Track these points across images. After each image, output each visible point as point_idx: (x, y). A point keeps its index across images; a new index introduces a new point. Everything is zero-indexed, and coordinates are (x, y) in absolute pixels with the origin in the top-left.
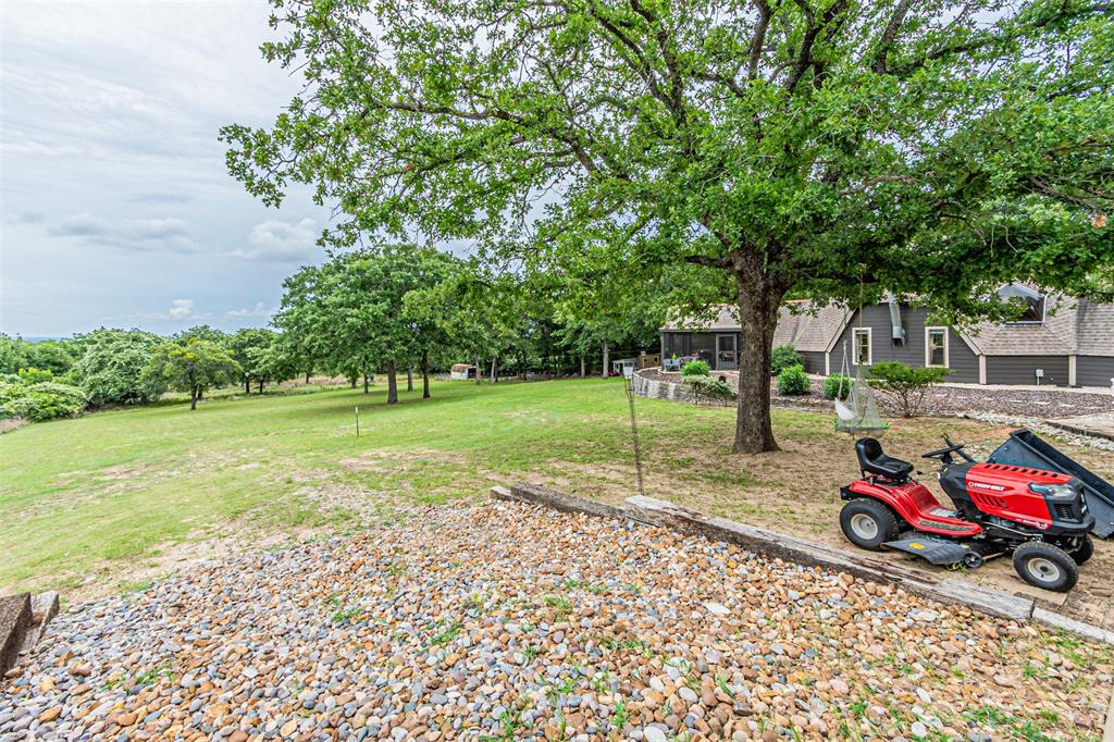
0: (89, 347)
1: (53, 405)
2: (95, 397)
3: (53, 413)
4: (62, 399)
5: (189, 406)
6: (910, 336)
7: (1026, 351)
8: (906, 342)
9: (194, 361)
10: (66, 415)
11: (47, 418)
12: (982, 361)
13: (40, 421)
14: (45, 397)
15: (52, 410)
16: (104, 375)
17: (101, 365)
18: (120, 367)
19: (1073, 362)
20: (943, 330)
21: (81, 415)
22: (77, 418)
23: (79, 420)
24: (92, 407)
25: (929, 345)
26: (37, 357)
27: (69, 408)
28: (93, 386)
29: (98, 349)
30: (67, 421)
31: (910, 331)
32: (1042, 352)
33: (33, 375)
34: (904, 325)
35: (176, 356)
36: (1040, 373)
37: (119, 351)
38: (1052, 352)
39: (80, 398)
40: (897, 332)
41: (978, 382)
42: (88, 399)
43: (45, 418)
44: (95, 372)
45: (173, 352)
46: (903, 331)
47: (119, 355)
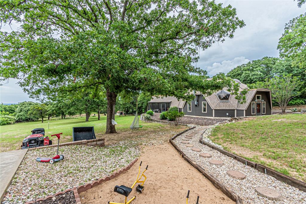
0: (19, 106)
1: (6, 121)
2: (19, 119)
3: (6, 123)
4: (9, 119)
5: (41, 122)
6: (199, 104)
7: (224, 108)
8: (198, 106)
9: (42, 110)
10: (10, 124)
11: (5, 124)
12: (214, 111)
13: (2, 125)
14: (4, 119)
15: (5, 122)
16: (22, 113)
17: (21, 111)
18: (26, 111)
19: (236, 111)
20: (206, 103)
21: (14, 123)
22: (12, 124)
23: (13, 125)
24: (18, 121)
25: (203, 106)
26: (7, 109)
27: (10, 122)
28: (18, 116)
29: (20, 107)
30: (10, 125)
31: (199, 103)
32: (228, 108)
33: (4, 113)
34: (198, 101)
35: (37, 108)
36: (227, 114)
37: (26, 107)
38: (231, 108)
39: (14, 119)
40: (196, 103)
41: (213, 117)
42: (17, 120)
43: (4, 124)
44: (20, 112)
45: (36, 108)
46: (198, 103)
47: (25, 108)
